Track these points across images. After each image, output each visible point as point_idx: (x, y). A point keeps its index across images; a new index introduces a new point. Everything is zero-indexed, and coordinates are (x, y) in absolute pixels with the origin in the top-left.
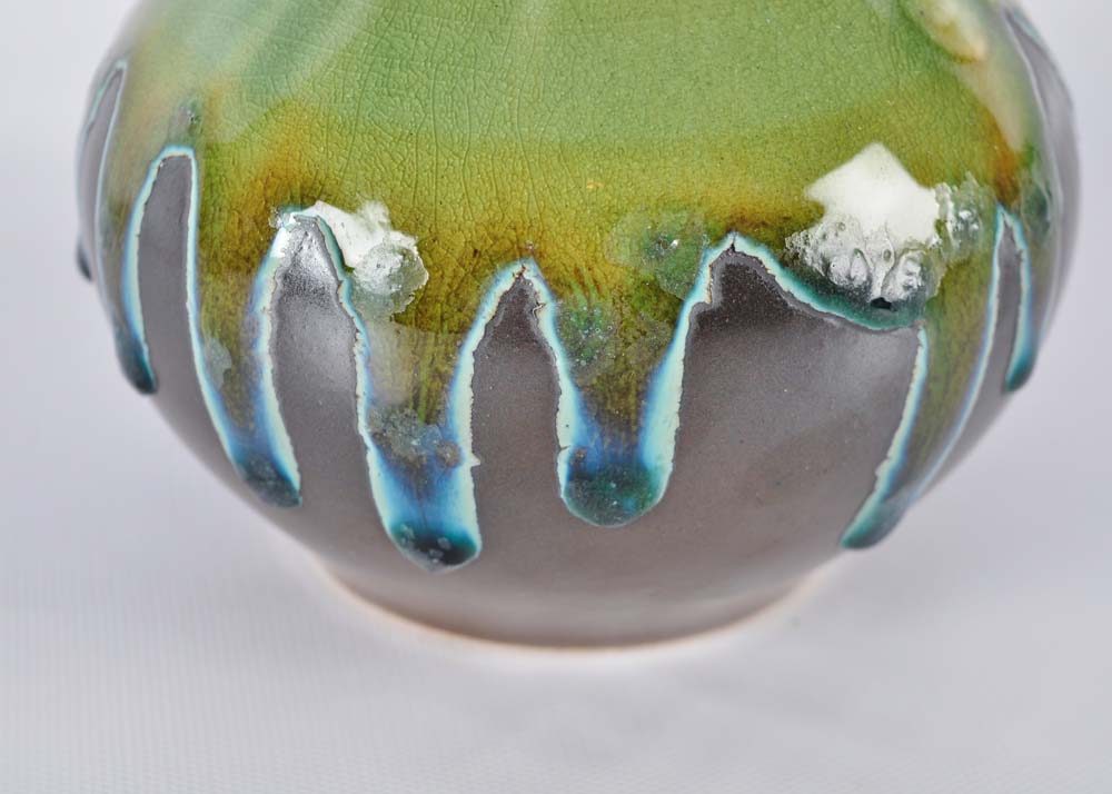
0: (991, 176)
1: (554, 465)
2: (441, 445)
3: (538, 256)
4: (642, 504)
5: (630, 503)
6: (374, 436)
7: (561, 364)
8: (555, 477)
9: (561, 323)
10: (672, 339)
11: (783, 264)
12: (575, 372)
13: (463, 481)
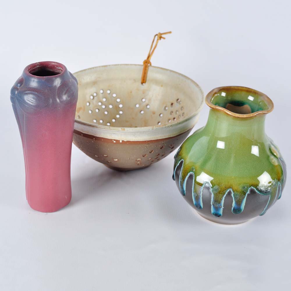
0: (278, 179)
1: (231, 208)
2: (220, 206)
3: (232, 188)
4: (240, 213)
5: (239, 212)
6: (213, 204)
7: (233, 199)
8: (231, 209)
9: (234, 195)
10: (245, 197)
11: (257, 189)
12: (235, 200)
13: (222, 209)
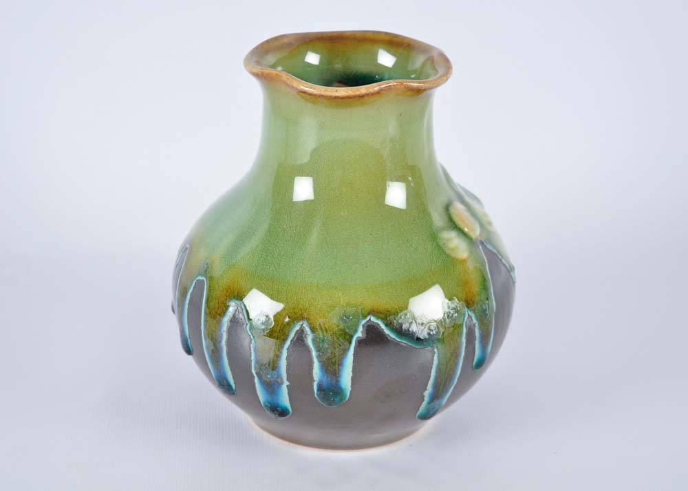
1: (313, 386)
2: (277, 378)
3: (308, 320)
4: (341, 400)
5: (337, 399)
6: (256, 373)
7: (314, 354)
8: (313, 390)
9: (314, 341)
10: (349, 348)
11: (386, 325)
12: (318, 357)
13: (284, 390)
